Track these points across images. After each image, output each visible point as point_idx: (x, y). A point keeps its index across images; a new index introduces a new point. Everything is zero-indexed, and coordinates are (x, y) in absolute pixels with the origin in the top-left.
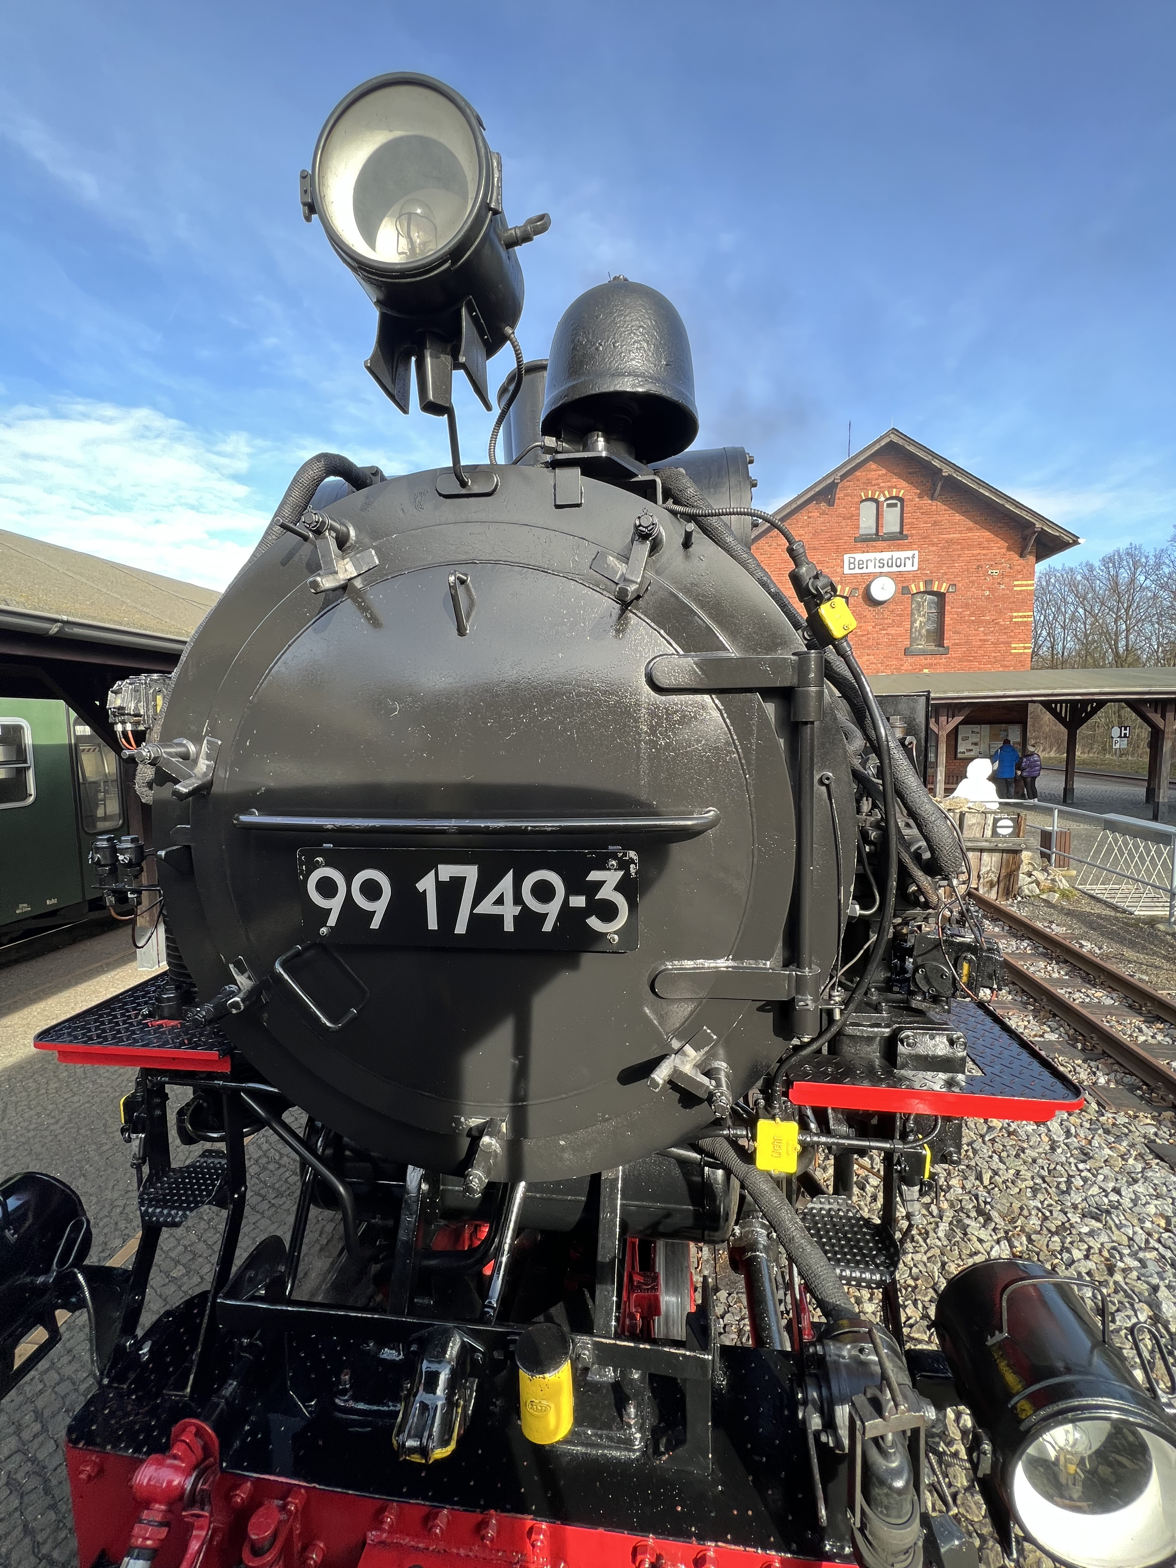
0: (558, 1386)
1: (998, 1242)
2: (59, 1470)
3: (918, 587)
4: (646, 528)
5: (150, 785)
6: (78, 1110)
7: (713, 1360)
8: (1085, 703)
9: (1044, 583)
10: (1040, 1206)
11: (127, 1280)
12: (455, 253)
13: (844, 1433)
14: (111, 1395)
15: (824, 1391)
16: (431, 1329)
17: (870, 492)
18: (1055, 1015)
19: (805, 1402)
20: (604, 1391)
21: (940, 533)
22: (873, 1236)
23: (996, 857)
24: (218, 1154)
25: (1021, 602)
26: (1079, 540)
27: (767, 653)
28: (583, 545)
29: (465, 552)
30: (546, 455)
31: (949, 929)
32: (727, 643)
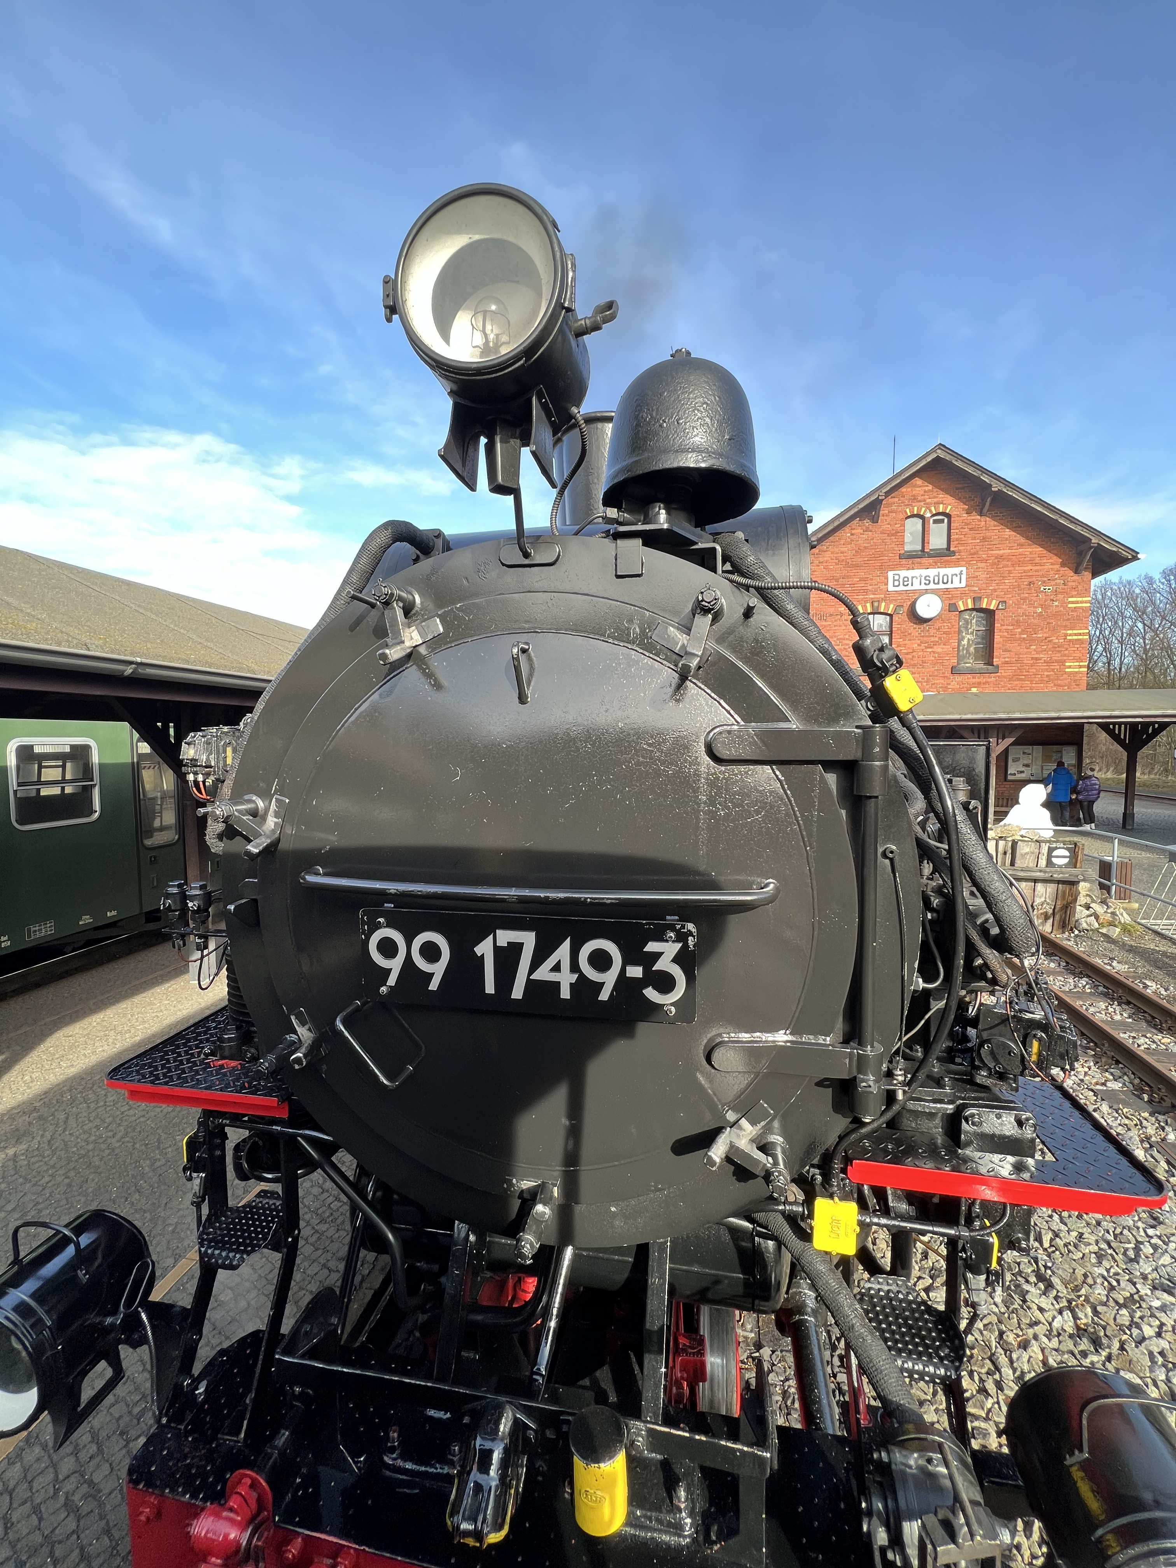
0: (613, 1477)
1: (1060, 1312)
2: (113, 1495)
3: (965, 604)
4: (709, 603)
5: (220, 837)
6: (134, 1124)
7: (771, 1457)
8: (1146, 725)
9: (1100, 597)
10: (1105, 1274)
11: (185, 1319)
12: (529, 351)
13: (913, 1553)
14: (169, 1436)
15: (890, 1503)
16: (484, 1402)
17: (916, 508)
18: (1118, 1062)
19: (869, 1513)
20: (653, 1469)
21: (990, 549)
22: (935, 1324)
23: (1051, 888)
24: (273, 1194)
25: (1076, 619)
26: (1139, 556)
27: (829, 725)
28: (644, 616)
29: (527, 622)
30: (608, 527)
31: (1017, 1003)
32: (788, 714)
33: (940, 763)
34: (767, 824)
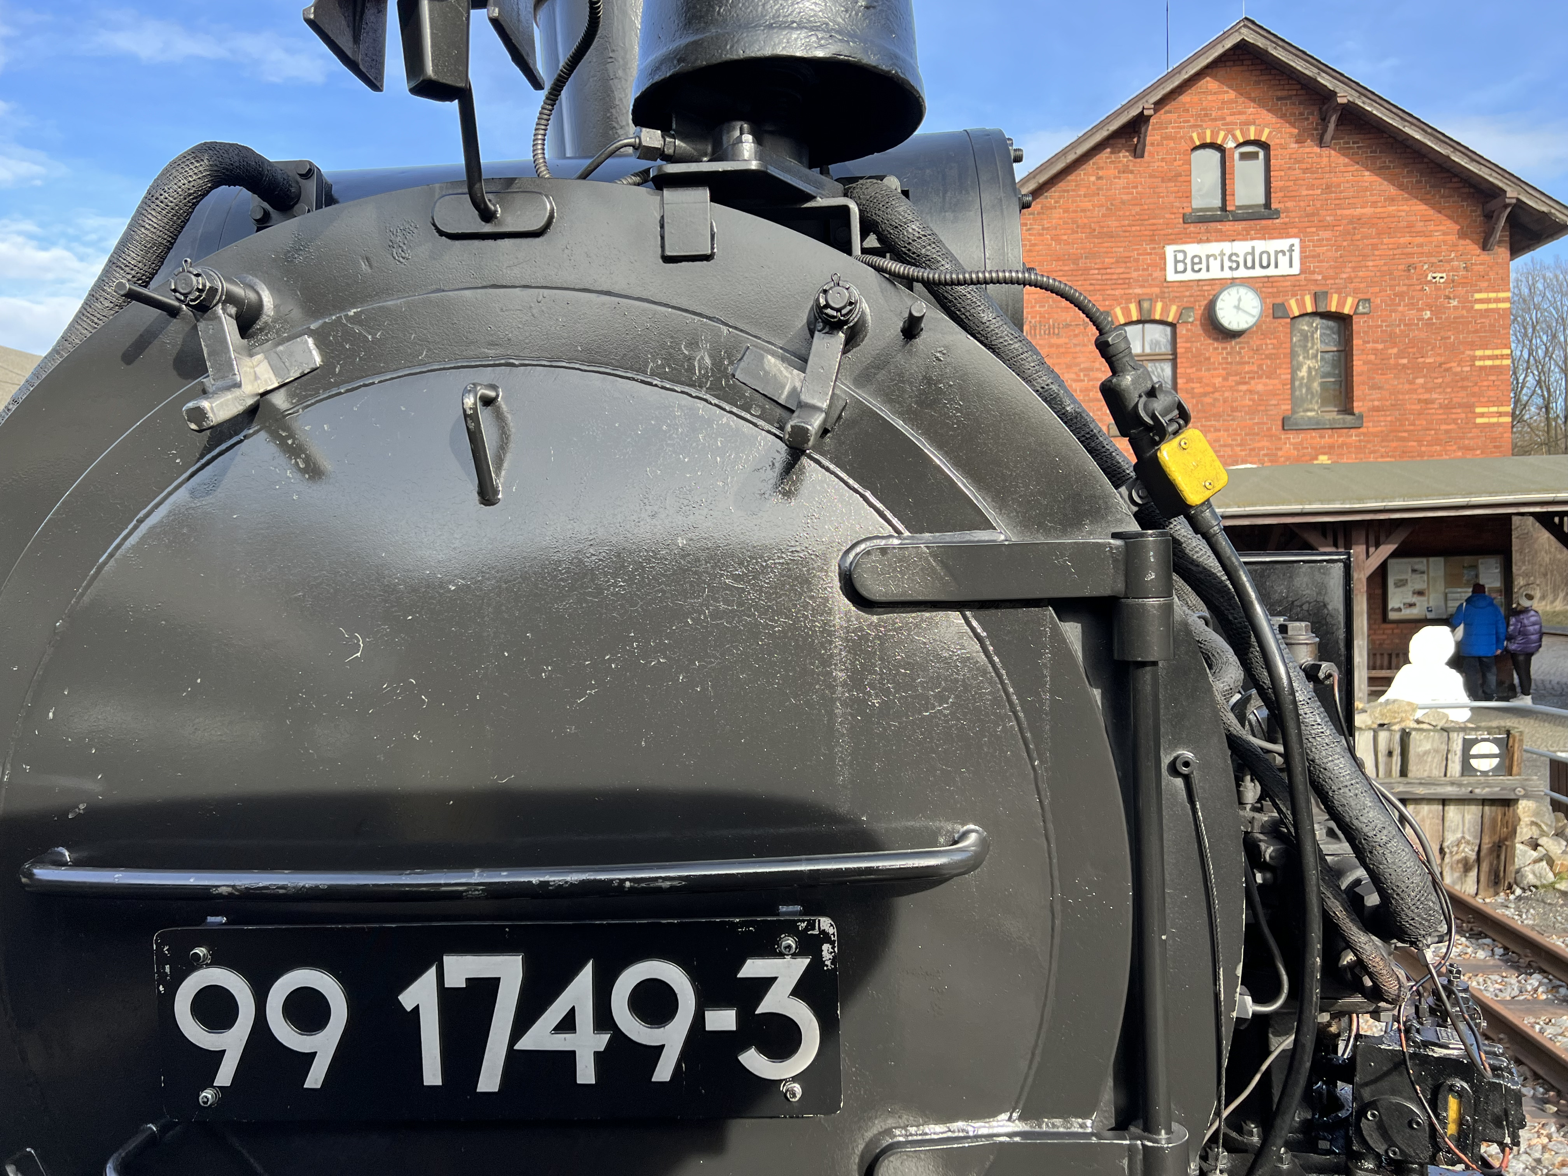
3: (1301, 303)
4: (839, 310)
9: (1526, 291)
17: (1208, 132)
21: (1339, 207)
23: (1472, 813)
25: (1488, 330)
27: (1064, 533)
28: (718, 334)
29: (492, 344)
30: (645, 164)
31: (1418, 1031)
32: (990, 513)
33: (1264, 598)
34: (958, 719)
